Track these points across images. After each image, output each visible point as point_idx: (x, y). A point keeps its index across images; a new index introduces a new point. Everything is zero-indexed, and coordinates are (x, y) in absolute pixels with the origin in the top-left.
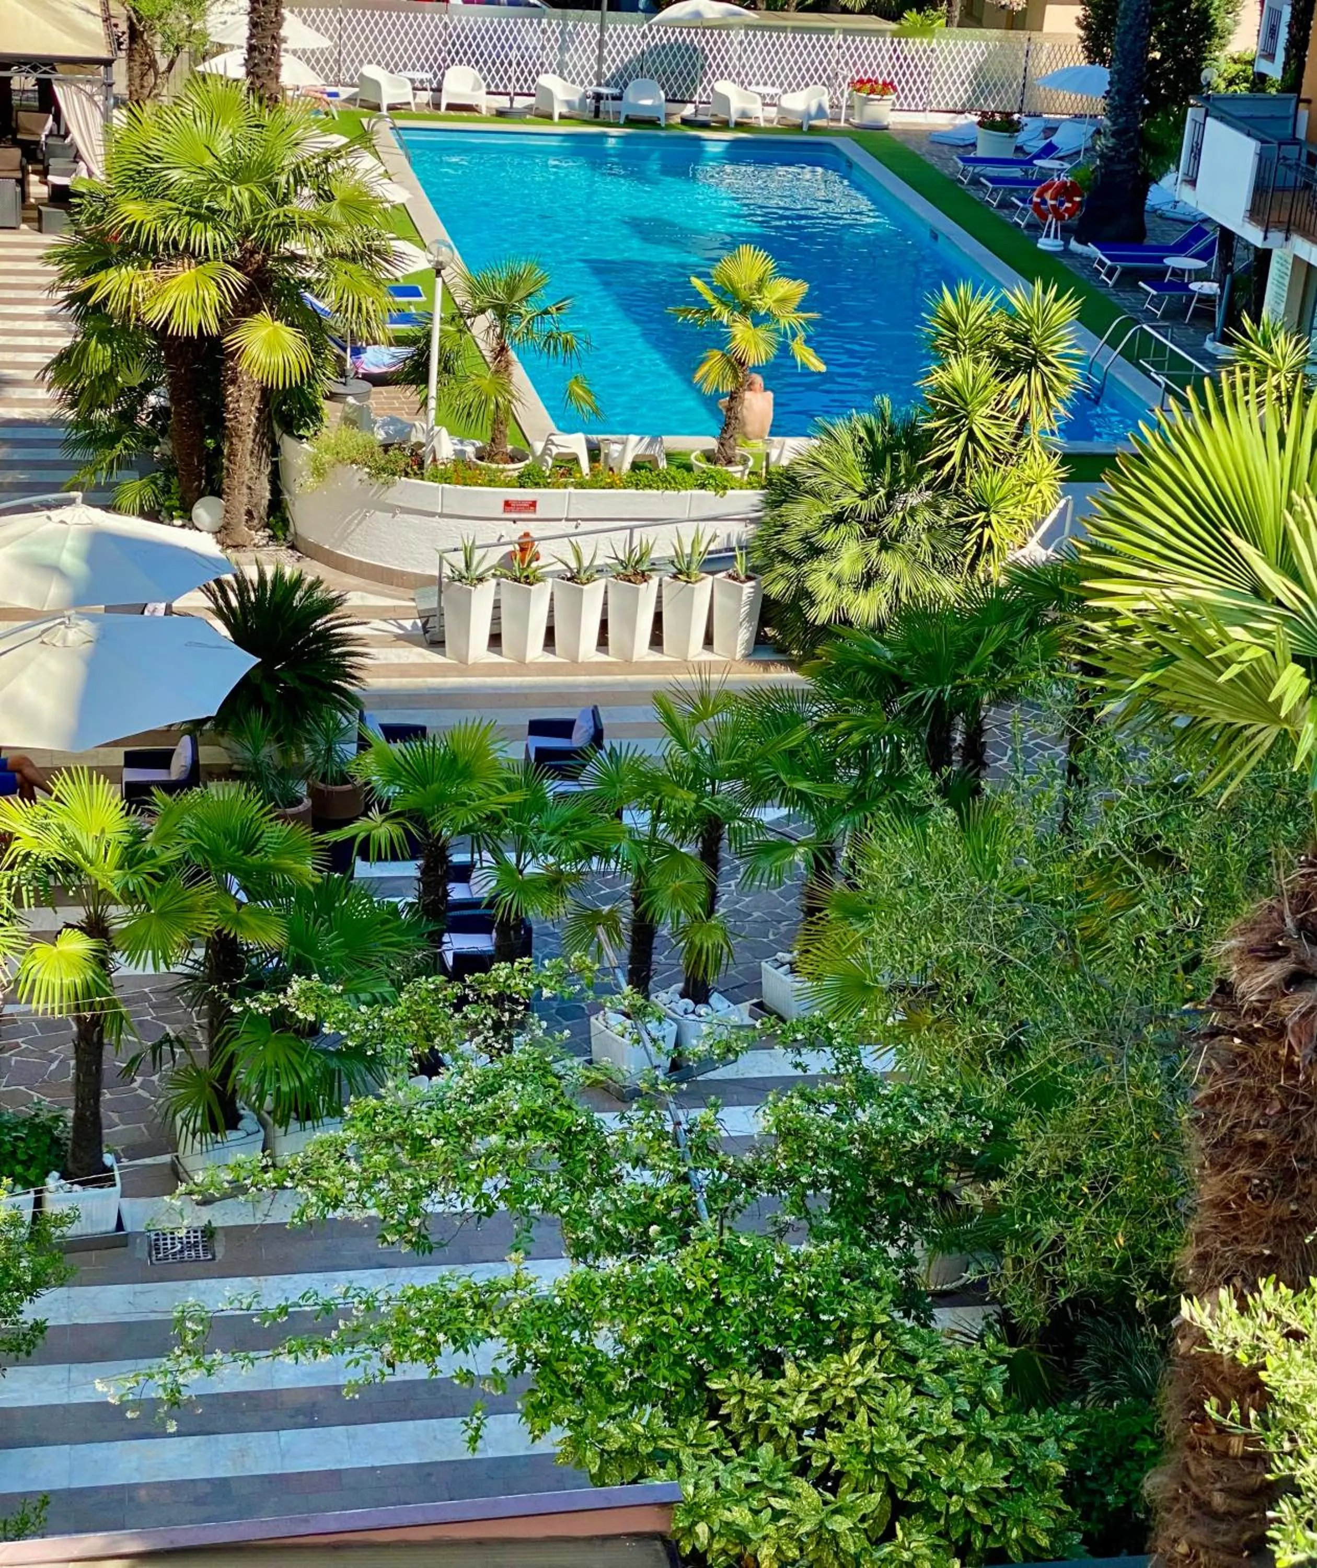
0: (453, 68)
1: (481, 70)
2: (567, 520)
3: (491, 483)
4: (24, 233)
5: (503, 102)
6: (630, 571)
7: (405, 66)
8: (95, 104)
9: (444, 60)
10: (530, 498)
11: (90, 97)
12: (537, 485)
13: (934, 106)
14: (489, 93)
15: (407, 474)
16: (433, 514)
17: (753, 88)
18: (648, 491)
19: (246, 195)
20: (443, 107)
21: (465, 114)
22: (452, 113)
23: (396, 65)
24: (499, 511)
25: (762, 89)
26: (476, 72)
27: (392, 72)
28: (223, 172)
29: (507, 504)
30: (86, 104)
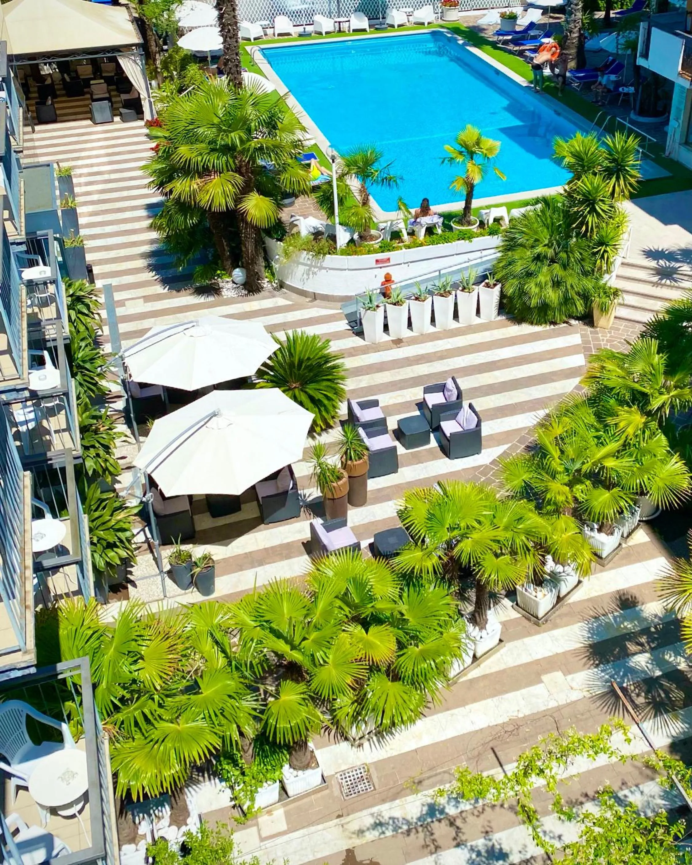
0: (277, 17)
1: (289, 17)
2: (404, 263)
3: (369, 252)
4: (117, 123)
5: (300, 29)
6: (442, 292)
7: (257, 19)
8: (137, 64)
9: (273, 14)
10: (387, 257)
11: (135, 61)
12: (389, 250)
13: (475, 8)
14: (294, 26)
15: (330, 253)
16: (345, 270)
17: (401, 9)
18: (439, 245)
19: (237, 136)
20: (276, 35)
21: (286, 37)
22: (280, 37)
23: (253, 19)
24: (374, 265)
25: (405, 10)
26: (287, 17)
27: (252, 22)
28: (224, 125)
29: (377, 261)
30: (133, 64)
